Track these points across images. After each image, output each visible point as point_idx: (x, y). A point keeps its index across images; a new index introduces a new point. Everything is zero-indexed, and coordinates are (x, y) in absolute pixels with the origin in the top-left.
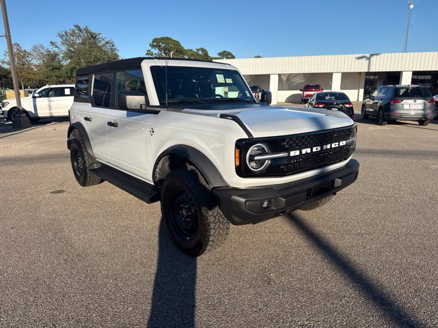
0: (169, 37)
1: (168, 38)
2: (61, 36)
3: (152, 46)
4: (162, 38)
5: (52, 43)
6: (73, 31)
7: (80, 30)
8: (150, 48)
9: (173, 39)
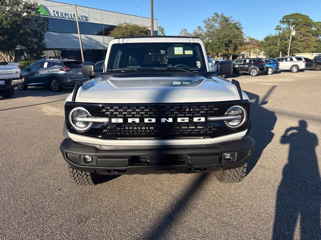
0: (299, 13)
1: (297, 14)
2: (205, 22)
3: (282, 22)
4: (292, 15)
5: (199, 27)
6: (214, 18)
7: (218, 16)
8: (279, 24)
9: (303, 14)
